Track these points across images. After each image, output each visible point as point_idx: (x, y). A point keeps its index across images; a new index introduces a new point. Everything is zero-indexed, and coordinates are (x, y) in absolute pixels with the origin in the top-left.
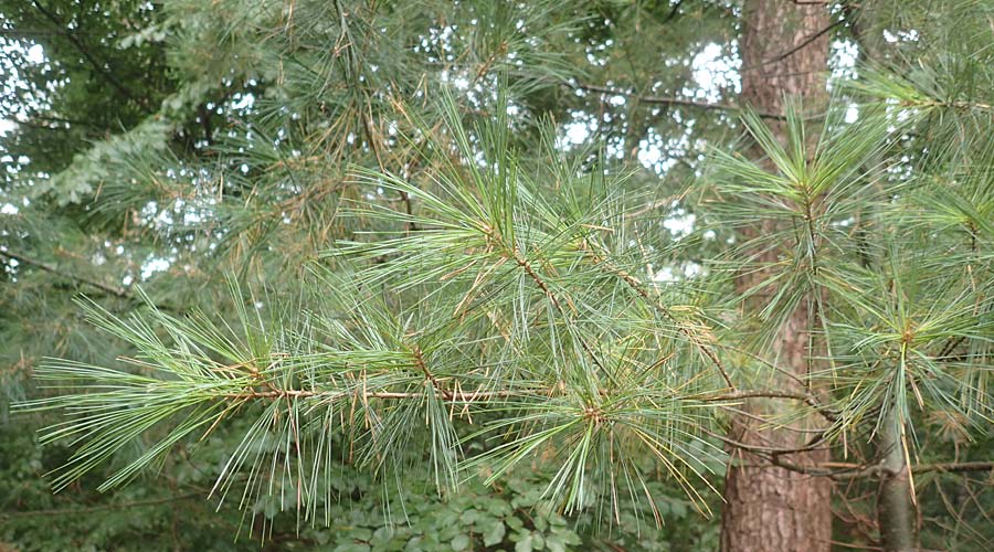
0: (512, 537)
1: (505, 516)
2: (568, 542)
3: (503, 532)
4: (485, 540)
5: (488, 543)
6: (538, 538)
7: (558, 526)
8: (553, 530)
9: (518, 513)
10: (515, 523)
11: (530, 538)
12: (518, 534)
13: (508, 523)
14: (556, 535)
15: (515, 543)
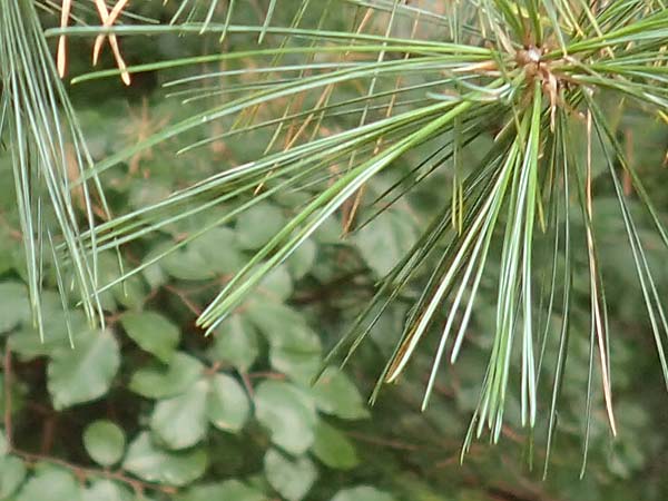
0: (144, 383)
1: (121, 308)
2: (329, 409)
3: (114, 360)
4: (52, 387)
5: (63, 395)
6: (229, 390)
7: (292, 351)
8: (278, 362)
9: (163, 301)
10: (155, 334)
11: (203, 385)
12: (162, 368)
13: (133, 333)
14: (287, 379)
15: (152, 402)
